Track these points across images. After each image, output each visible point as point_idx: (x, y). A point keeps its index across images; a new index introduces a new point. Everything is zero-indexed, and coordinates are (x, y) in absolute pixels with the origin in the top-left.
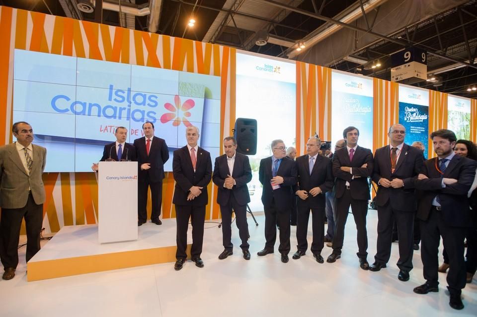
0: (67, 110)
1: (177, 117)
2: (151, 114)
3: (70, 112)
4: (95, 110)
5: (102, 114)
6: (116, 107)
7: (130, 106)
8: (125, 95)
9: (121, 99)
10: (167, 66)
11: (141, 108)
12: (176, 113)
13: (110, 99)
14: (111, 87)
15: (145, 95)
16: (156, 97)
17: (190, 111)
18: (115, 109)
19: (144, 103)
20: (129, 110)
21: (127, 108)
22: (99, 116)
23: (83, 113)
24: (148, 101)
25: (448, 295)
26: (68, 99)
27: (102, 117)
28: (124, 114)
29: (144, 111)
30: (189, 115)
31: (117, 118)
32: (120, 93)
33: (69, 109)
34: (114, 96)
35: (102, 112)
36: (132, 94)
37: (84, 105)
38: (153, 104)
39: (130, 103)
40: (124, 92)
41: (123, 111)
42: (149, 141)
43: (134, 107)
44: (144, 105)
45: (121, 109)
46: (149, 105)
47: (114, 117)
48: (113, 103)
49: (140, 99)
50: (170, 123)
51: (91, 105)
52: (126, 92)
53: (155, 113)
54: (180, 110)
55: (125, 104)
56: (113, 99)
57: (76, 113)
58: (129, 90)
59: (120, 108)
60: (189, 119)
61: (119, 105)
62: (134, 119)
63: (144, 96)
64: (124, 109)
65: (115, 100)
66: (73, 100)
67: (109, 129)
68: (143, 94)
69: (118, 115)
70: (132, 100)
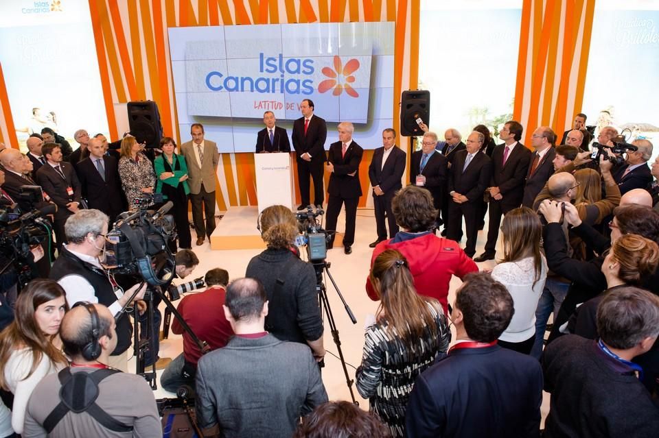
0: (220, 88)
1: (337, 83)
2: (307, 84)
3: (224, 89)
4: (247, 84)
5: (255, 89)
6: (268, 79)
7: (282, 76)
8: (277, 63)
9: (272, 69)
10: (324, 19)
11: (295, 77)
12: (336, 79)
13: (262, 71)
14: (262, 55)
15: (299, 60)
16: (312, 62)
17: (353, 74)
18: (267, 81)
19: (298, 71)
20: (282, 81)
21: (280, 78)
22: (252, 90)
23: (236, 89)
24: (302, 68)
26: (221, 75)
27: (256, 92)
28: (278, 85)
29: (299, 81)
30: (352, 79)
31: (271, 92)
32: (271, 62)
33: (223, 86)
34: (265, 66)
35: (254, 86)
36: (285, 61)
37: (236, 80)
38: (310, 70)
39: (283, 72)
40: (275, 60)
41: (276, 83)
43: (287, 76)
44: (299, 73)
45: (274, 81)
46: (304, 72)
47: (267, 90)
48: (265, 75)
49: (293, 66)
50: (330, 92)
51: (243, 80)
52: (278, 59)
53: (311, 82)
54: (342, 75)
55: (277, 75)
56: (264, 69)
57: (230, 90)
58: (281, 56)
59: (273, 79)
60: (353, 85)
61: (271, 76)
62: (289, 92)
63: (298, 62)
64: (278, 80)
65: (267, 70)
66: (225, 77)
67: (263, 104)
68: (296, 59)
69: (271, 88)
70: (284, 69)
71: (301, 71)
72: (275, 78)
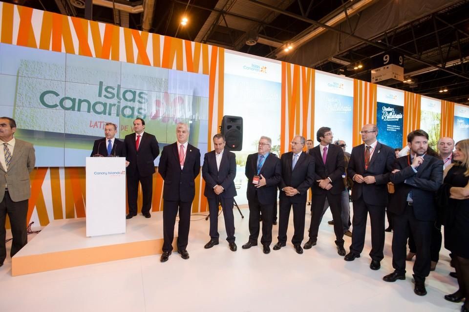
0: (56, 106)
4: (84, 106)
5: (91, 110)
7: (119, 102)
8: (115, 92)
10: (156, 64)
13: (100, 95)
14: (101, 83)
18: (105, 105)
22: (89, 111)
23: (73, 108)
25: (413, 282)
27: (92, 113)
33: (59, 104)
34: (104, 93)
35: (92, 108)
37: (73, 100)
40: (114, 89)
42: (138, 137)
51: (80, 101)
52: (116, 89)
54: (169, 107)
56: (103, 95)
64: (114, 105)
66: (62, 96)
67: (99, 124)
68: (133, 90)
69: (107, 111)
70: (121, 96)
71: (136, 100)
72: (112, 103)
